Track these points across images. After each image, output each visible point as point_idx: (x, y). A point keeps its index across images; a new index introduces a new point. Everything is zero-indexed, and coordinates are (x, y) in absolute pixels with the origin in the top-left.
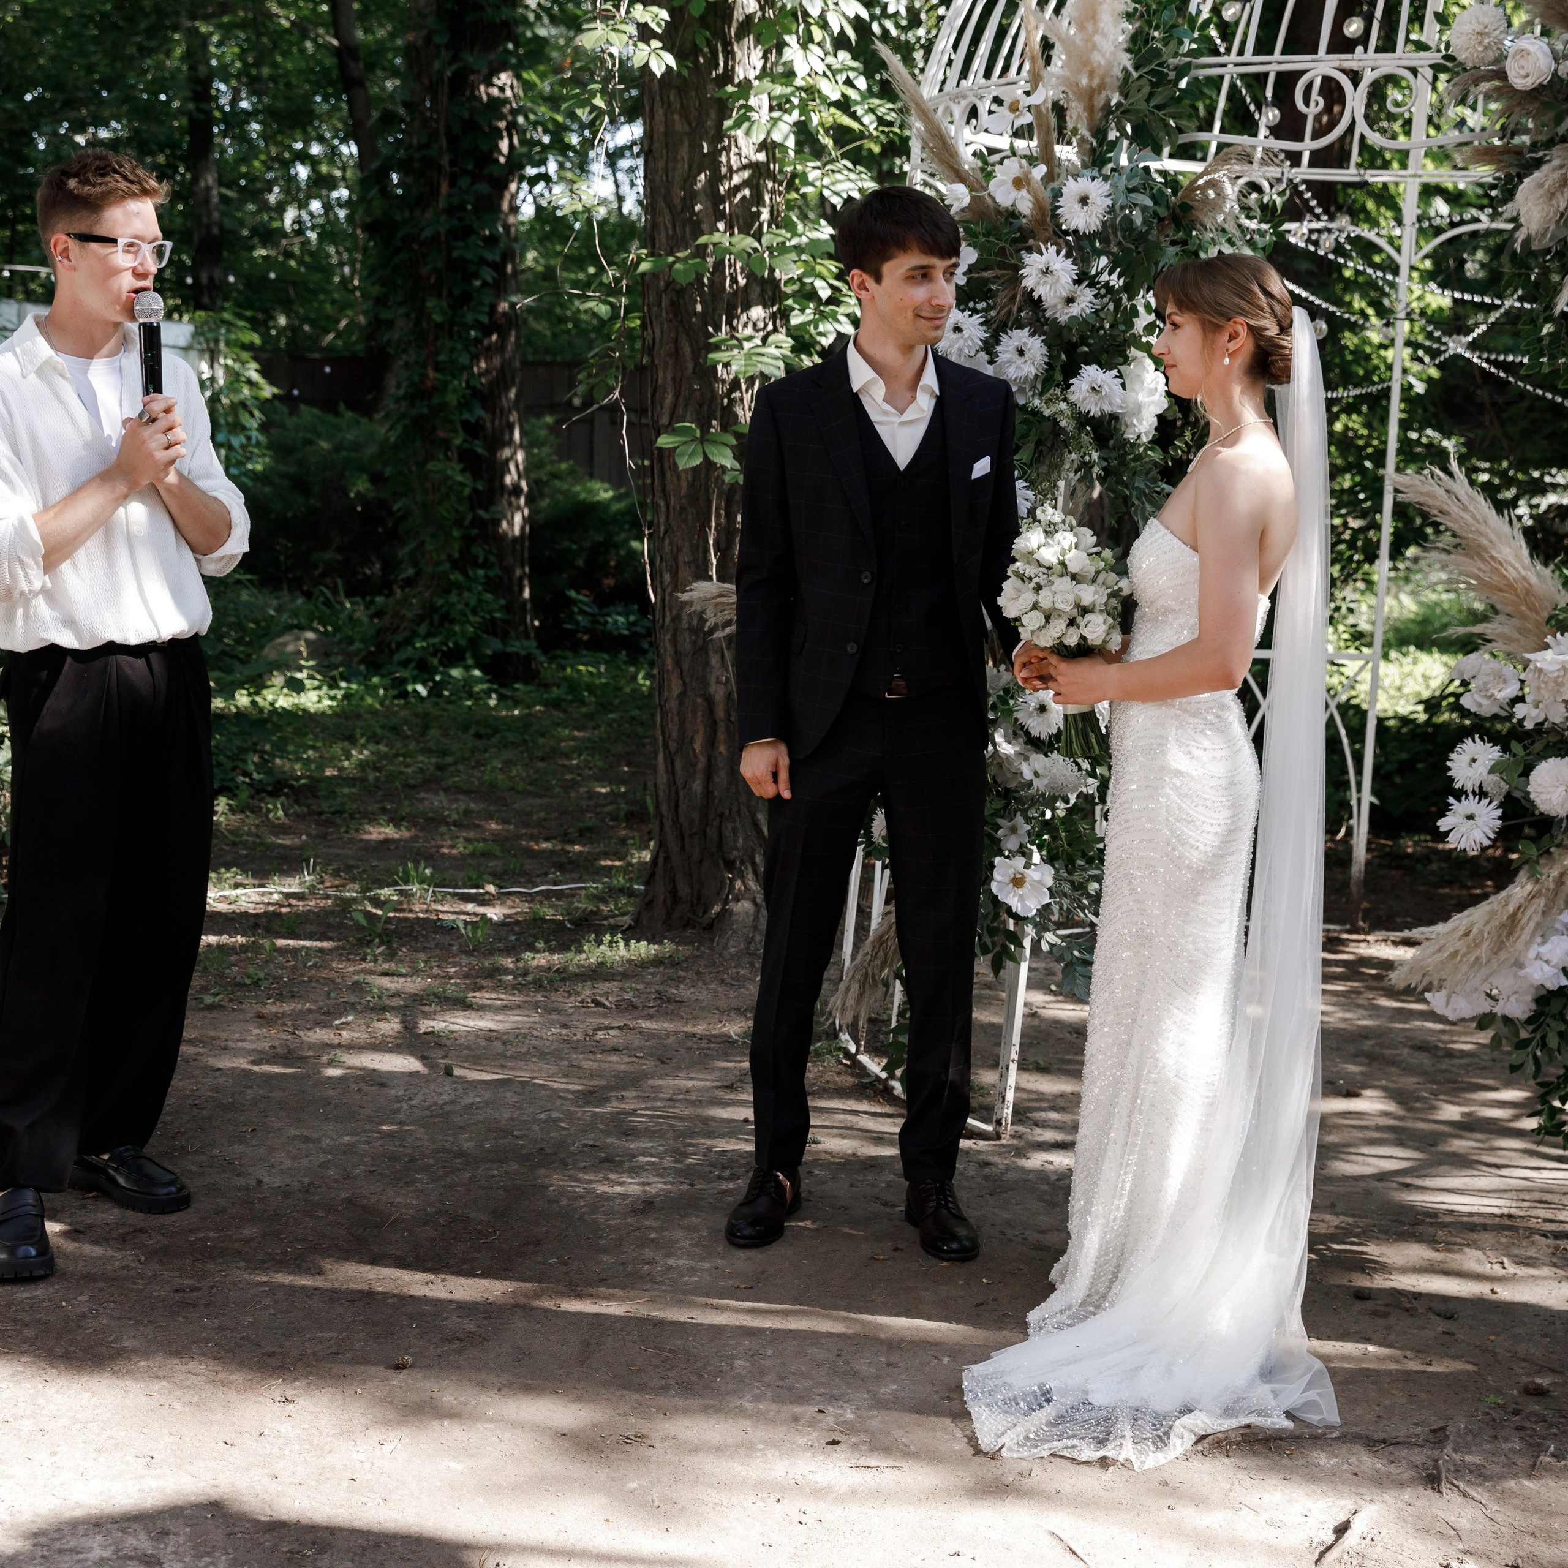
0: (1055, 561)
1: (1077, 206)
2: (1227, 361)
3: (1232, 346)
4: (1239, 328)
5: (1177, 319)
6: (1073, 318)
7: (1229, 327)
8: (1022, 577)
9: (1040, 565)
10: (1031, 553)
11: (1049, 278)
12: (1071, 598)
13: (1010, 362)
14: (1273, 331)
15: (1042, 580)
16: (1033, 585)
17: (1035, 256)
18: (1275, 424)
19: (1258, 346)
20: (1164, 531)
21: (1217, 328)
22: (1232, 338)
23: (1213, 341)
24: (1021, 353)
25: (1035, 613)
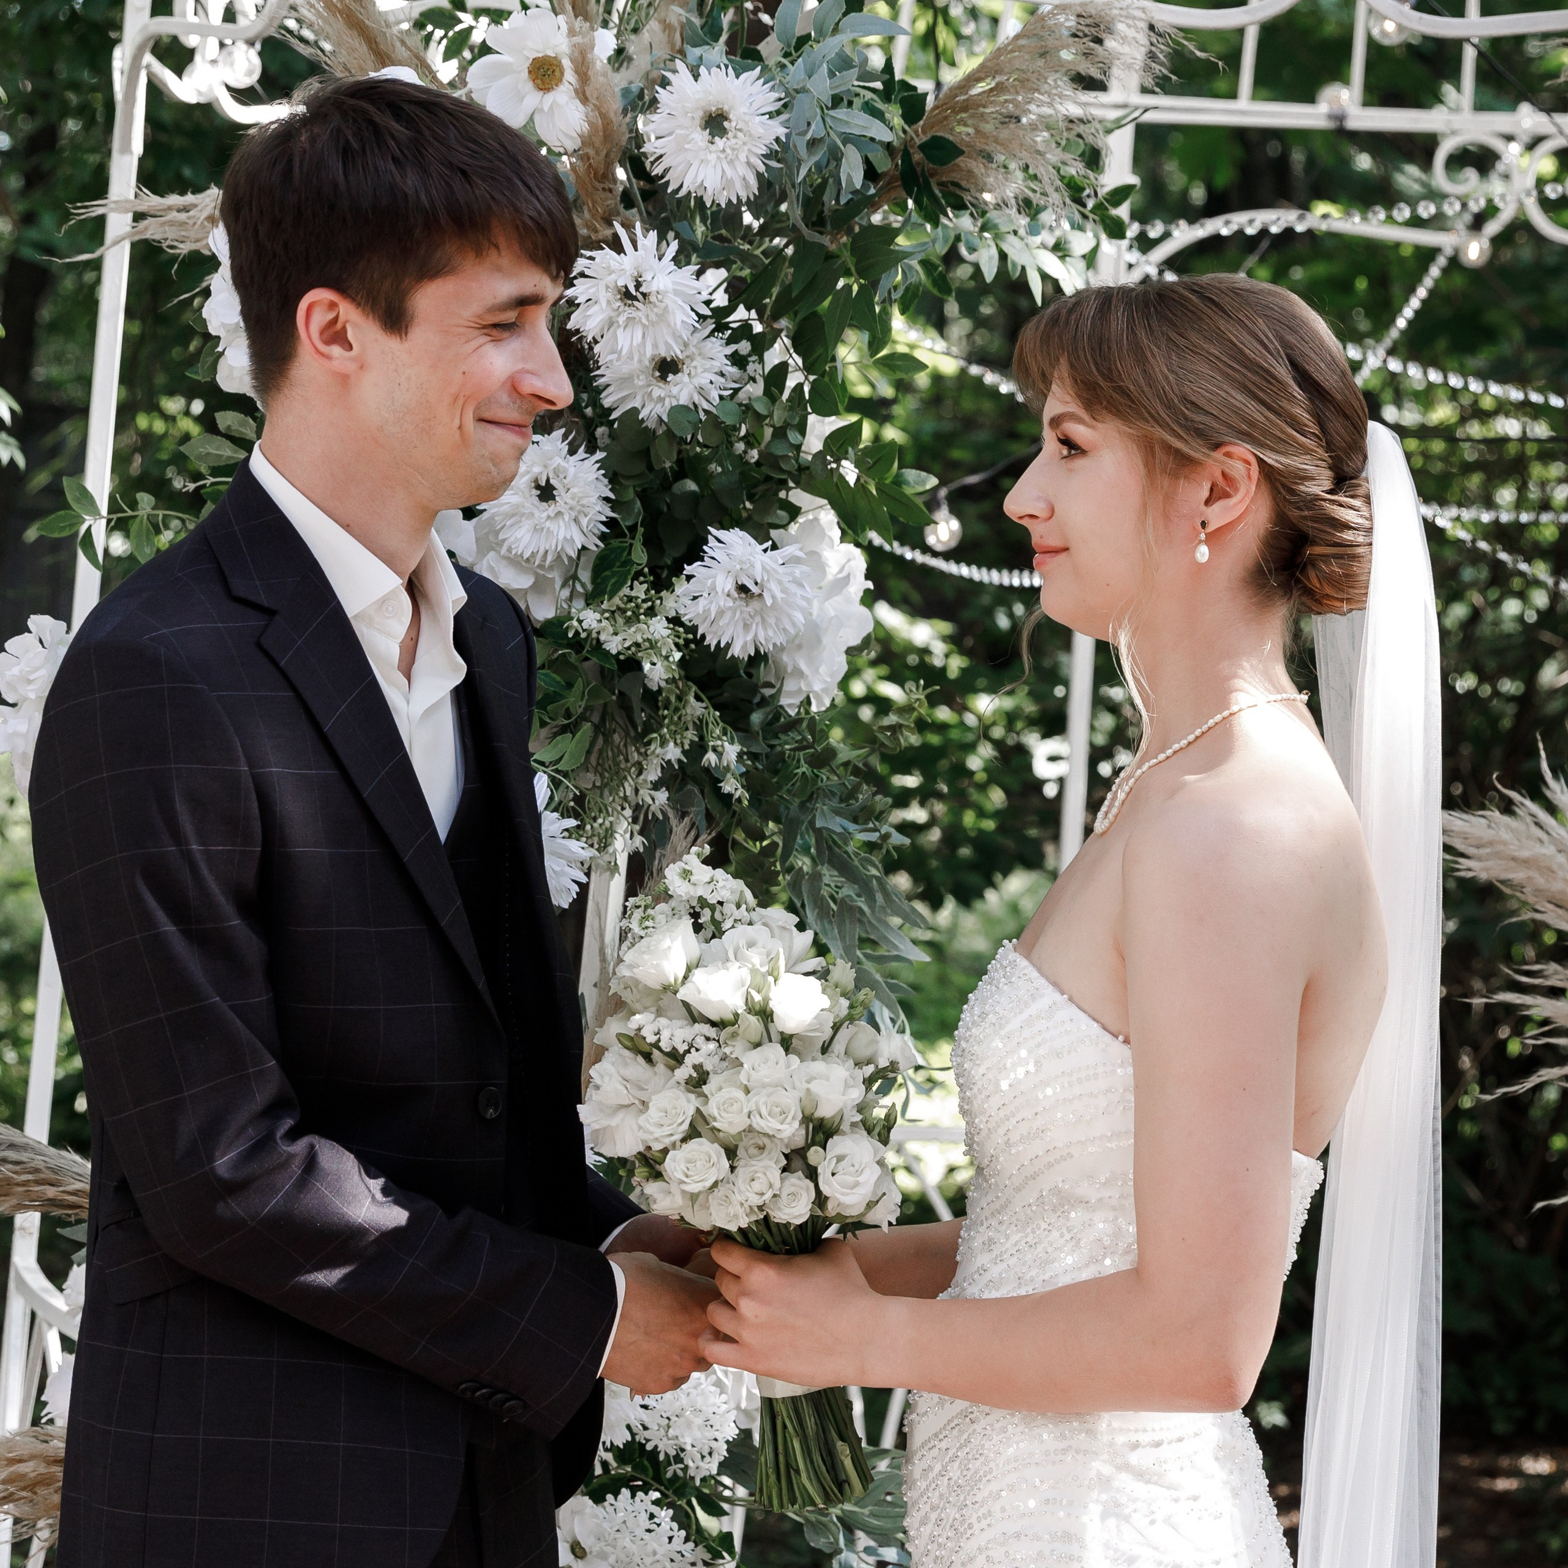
0: (735, 1002)
1: (701, 137)
2: (1203, 553)
3: (1218, 515)
4: (1237, 469)
5: (1079, 432)
6: (678, 410)
7: (1214, 463)
8: (644, 1051)
9: (694, 1016)
10: (670, 990)
11: (641, 311)
12: (791, 1101)
13: (517, 515)
14: (1319, 485)
15: (705, 1054)
16: (684, 1072)
17: (606, 255)
18: (1314, 707)
19: (1280, 518)
20: (1051, 995)
21: (1184, 464)
22: (1216, 495)
23: (1169, 498)
24: (546, 492)
25: (701, 1147)
